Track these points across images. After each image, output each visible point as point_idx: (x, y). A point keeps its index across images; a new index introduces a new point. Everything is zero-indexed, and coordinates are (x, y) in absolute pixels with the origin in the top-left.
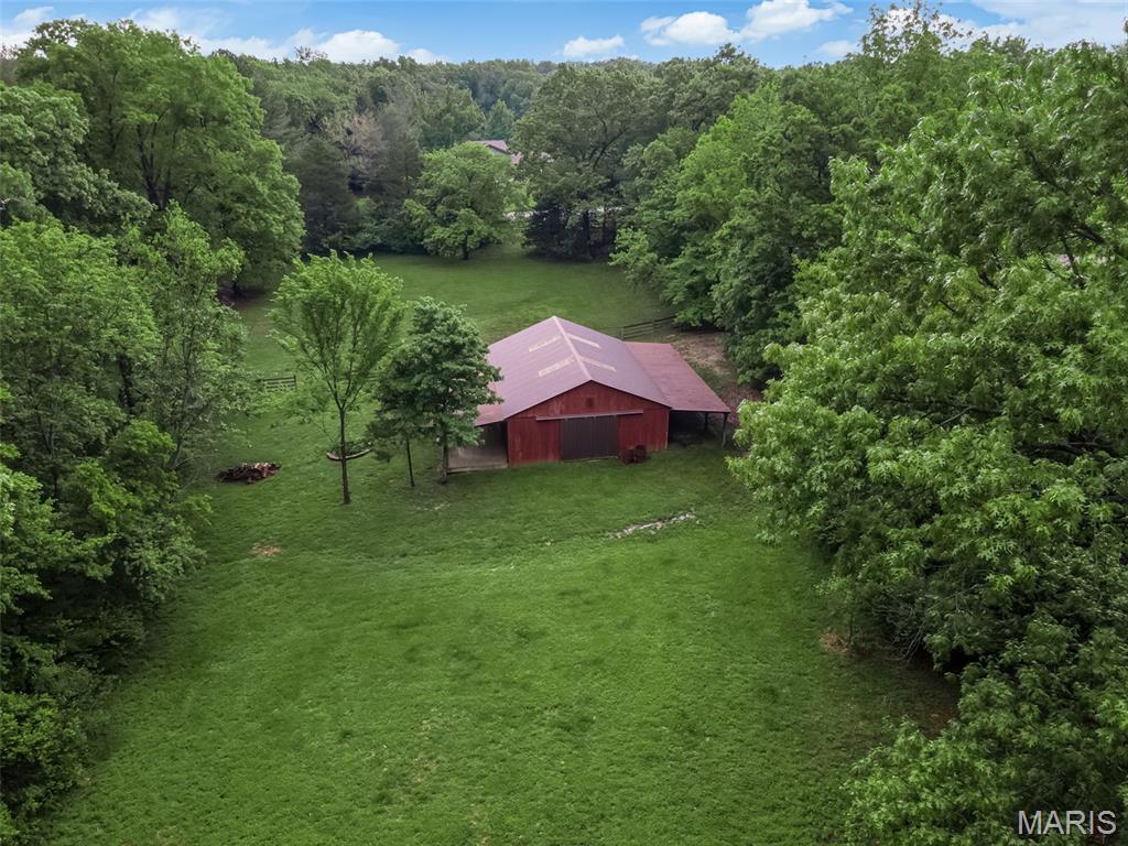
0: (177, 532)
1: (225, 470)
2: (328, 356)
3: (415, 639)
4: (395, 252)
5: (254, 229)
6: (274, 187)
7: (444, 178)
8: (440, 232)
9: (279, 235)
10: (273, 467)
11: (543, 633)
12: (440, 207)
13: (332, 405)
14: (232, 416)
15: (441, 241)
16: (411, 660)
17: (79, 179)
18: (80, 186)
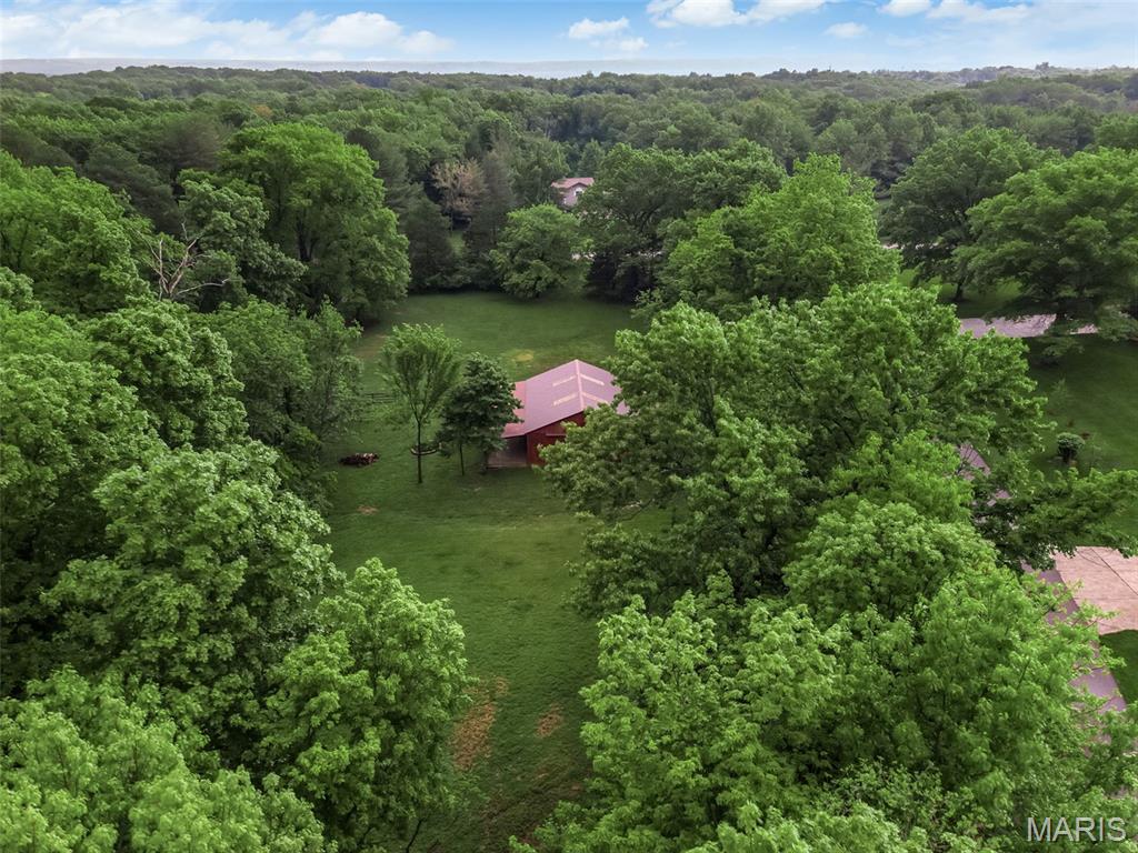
0: (318, 492)
1: (345, 457)
2: (412, 388)
3: (446, 562)
4: (482, 290)
5: (373, 278)
6: (391, 243)
7: (522, 234)
8: (515, 278)
9: (392, 282)
10: (376, 457)
11: (520, 563)
12: (517, 258)
13: (413, 420)
14: (350, 425)
15: (517, 285)
16: (443, 572)
17: (261, 253)
18: (261, 257)
